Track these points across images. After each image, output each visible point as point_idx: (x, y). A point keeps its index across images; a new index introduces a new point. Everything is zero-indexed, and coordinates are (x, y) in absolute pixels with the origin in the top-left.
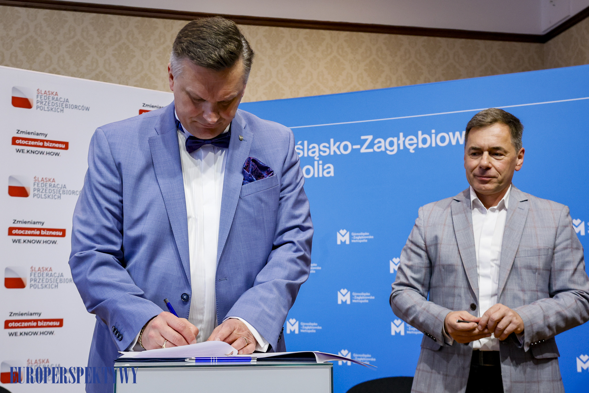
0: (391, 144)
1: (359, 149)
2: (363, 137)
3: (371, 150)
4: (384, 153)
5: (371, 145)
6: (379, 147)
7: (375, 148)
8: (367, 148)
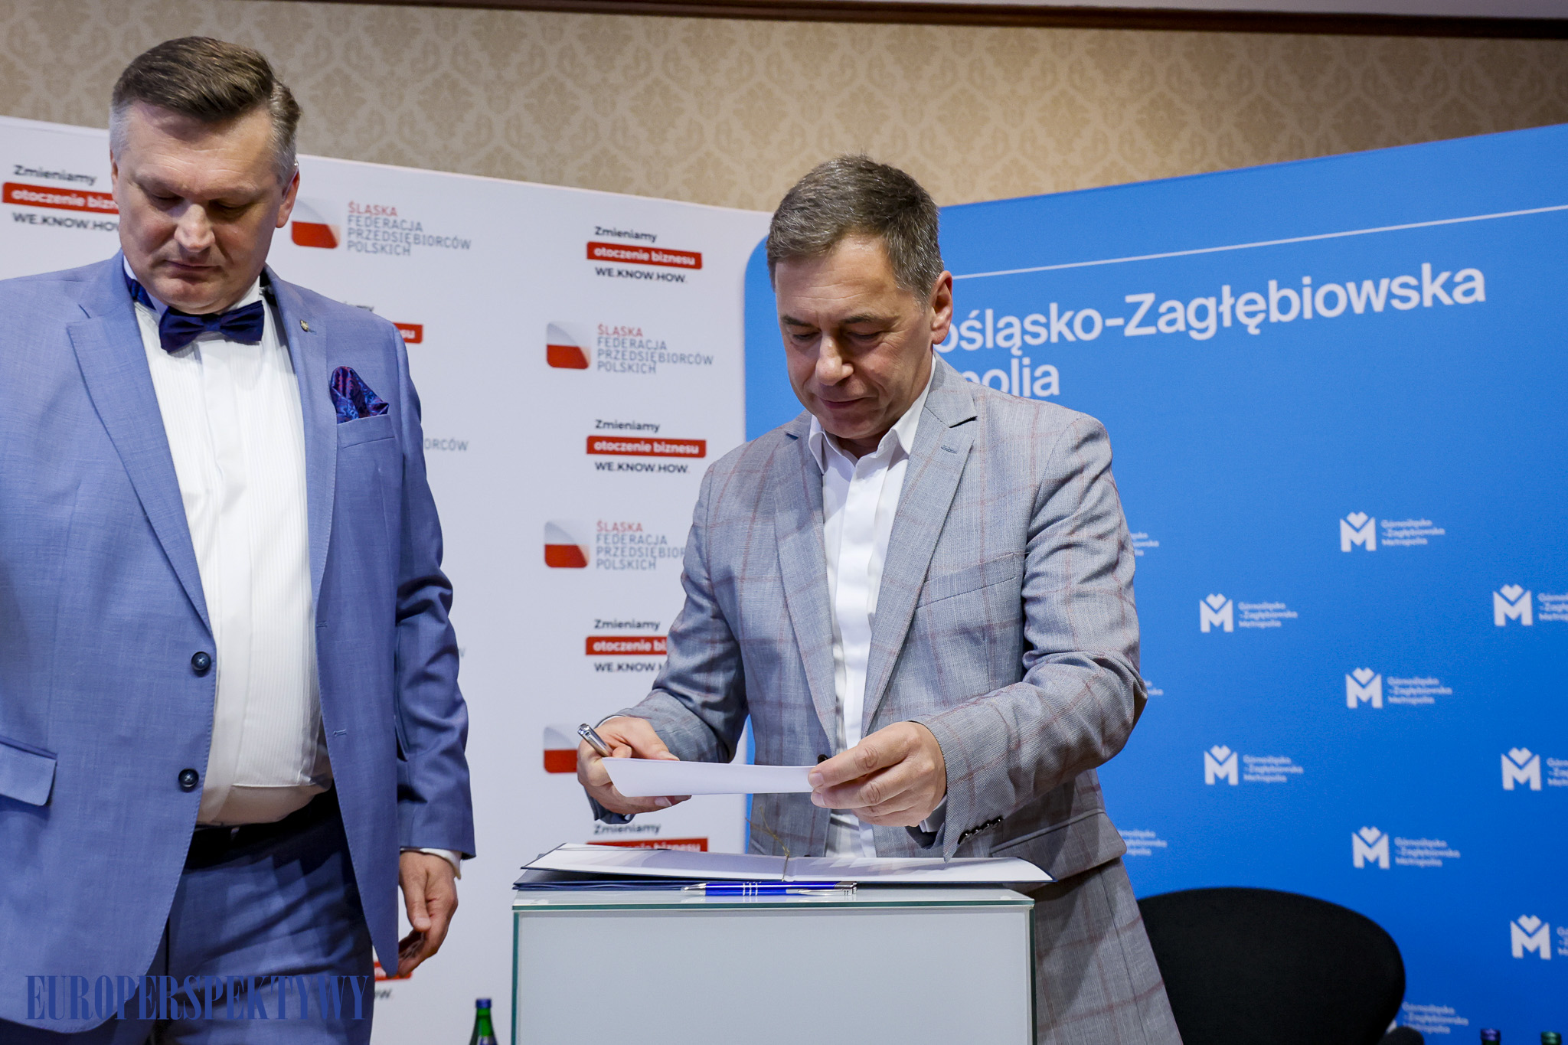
0: (1202, 313)
1: (1122, 328)
2: (1130, 299)
3: (1151, 330)
4: (1183, 337)
5: (1151, 318)
6: (1171, 323)
7: (1162, 324)
8: (1142, 324)
